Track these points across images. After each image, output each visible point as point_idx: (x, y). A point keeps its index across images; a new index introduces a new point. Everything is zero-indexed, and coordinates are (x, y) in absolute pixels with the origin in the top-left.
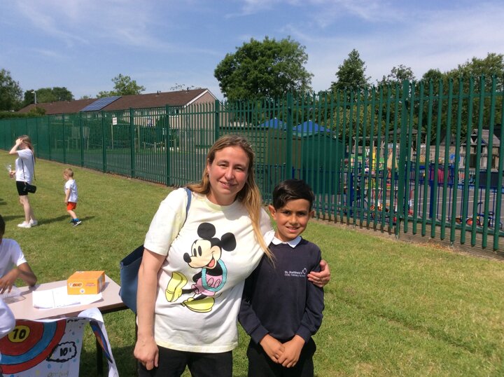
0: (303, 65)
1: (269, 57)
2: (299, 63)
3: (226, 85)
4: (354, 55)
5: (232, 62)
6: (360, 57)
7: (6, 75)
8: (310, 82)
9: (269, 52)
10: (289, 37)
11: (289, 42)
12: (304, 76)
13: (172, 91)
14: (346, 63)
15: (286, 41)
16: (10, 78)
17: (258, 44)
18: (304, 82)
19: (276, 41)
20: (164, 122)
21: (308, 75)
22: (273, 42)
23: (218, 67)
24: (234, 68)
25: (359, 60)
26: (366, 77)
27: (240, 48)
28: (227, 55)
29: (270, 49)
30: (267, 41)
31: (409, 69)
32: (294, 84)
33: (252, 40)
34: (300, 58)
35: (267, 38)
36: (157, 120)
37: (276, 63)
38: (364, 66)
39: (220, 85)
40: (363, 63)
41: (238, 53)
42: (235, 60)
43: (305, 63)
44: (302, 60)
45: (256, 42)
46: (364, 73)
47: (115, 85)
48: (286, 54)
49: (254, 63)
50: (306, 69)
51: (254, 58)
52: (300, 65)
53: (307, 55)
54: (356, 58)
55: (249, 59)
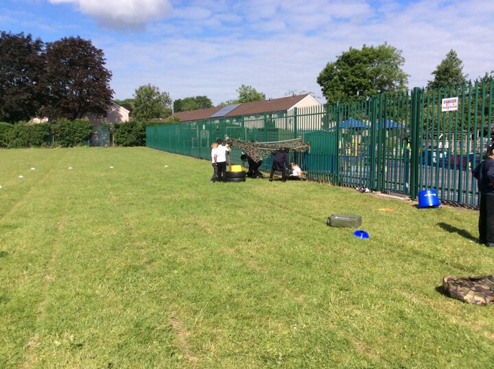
0: (399, 67)
1: (365, 63)
3: (327, 89)
4: (452, 56)
5: (332, 69)
7: (156, 91)
8: (407, 82)
9: (365, 59)
10: (386, 43)
11: (387, 47)
14: (445, 62)
15: (383, 47)
16: (159, 93)
17: (356, 51)
18: (401, 82)
19: (374, 47)
21: (405, 76)
22: (372, 48)
23: (320, 74)
24: (335, 74)
25: (457, 59)
26: (464, 75)
27: (340, 57)
28: (328, 64)
29: (367, 55)
30: (364, 48)
32: (393, 85)
33: (350, 49)
34: (398, 61)
35: (364, 46)
37: (369, 69)
38: (462, 65)
39: (322, 90)
40: (461, 62)
41: (338, 61)
43: (403, 65)
44: (400, 63)
45: (354, 50)
46: (463, 71)
47: (239, 94)
48: (383, 59)
49: (351, 69)
50: (403, 71)
51: (352, 65)
52: (397, 67)
53: (403, 58)
54: (454, 58)
55: (347, 66)
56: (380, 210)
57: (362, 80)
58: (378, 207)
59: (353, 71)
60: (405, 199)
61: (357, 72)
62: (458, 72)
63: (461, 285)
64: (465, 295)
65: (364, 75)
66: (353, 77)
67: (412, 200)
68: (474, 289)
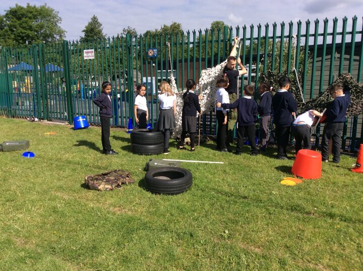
0: (59, 24)
1: (30, 18)
2: (55, 23)
4: (95, 19)
8: (65, 37)
9: (30, 15)
10: (46, 4)
11: (46, 7)
12: (61, 33)
14: (90, 24)
15: (43, 7)
17: (22, 8)
18: (61, 36)
19: (37, 7)
21: (63, 32)
22: (35, 7)
24: (5, 25)
26: (104, 35)
27: (8, 11)
29: (31, 12)
30: (28, 6)
31: (134, 29)
32: (54, 37)
33: (17, 5)
34: (56, 20)
35: (28, 4)
37: (34, 24)
38: (102, 27)
40: (101, 25)
41: (7, 14)
42: (5, 19)
43: (60, 23)
44: (58, 21)
45: (20, 7)
46: (102, 32)
48: (44, 17)
49: (19, 22)
50: (61, 27)
51: (19, 19)
52: (56, 24)
53: (60, 18)
54: (96, 21)
55: (15, 19)
56: (45, 134)
57: (29, 32)
58: (44, 132)
59: (21, 24)
60: (65, 124)
61: (24, 25)
62: (100, 32)
63: (97, 179)
64: (99, 186)
65: (31, 28)
66: (21, 29)
67: (70, 124)
68: (105, 180)
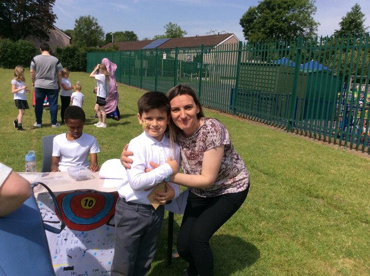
0: (312, 16)
1: (285, 9)
2: (309, 14)
3: (248, 31)
4: (356, 9)
5: (255, 13)
6: (361, 11)
7: (94, 21)
8: (317, 30)
9: (285, 5)
12: (312, 24)
13: (207, 35)
14: (349, 14)
16: (97, 24)
18: (311, 30)
20: (199, 59)
21: (316, 24)
23: (243, 17)
24: (255, 17)
25: (360, 12)
26: (365, 27)
27: (261, 2)
28: (251, 8)
29: (286, 3)
32: (303, 31)
34: (310, 10)
36: (194, 57)
37: (288, 15)
38: (364, 18)
39: (244, 31)
40: (363, 16)
41: (259, 6)
42: (257, 11)
43: (314, 14)
44: (312, 12)
46: (364, 24)
47: (166, 31)
49: (271, 14)
50: (314, 19)
51: (272, 10)
52: (309, 16)
53: (316, 8)
54: (358, 11)
55: (268, 11)
57: (281, 24)
59: (273, 16)
62: (361, 24)
